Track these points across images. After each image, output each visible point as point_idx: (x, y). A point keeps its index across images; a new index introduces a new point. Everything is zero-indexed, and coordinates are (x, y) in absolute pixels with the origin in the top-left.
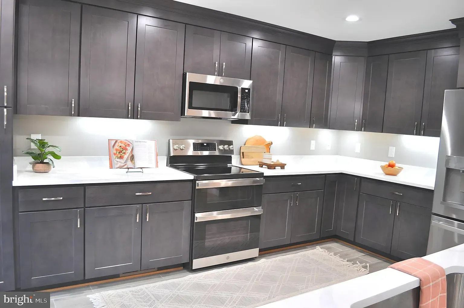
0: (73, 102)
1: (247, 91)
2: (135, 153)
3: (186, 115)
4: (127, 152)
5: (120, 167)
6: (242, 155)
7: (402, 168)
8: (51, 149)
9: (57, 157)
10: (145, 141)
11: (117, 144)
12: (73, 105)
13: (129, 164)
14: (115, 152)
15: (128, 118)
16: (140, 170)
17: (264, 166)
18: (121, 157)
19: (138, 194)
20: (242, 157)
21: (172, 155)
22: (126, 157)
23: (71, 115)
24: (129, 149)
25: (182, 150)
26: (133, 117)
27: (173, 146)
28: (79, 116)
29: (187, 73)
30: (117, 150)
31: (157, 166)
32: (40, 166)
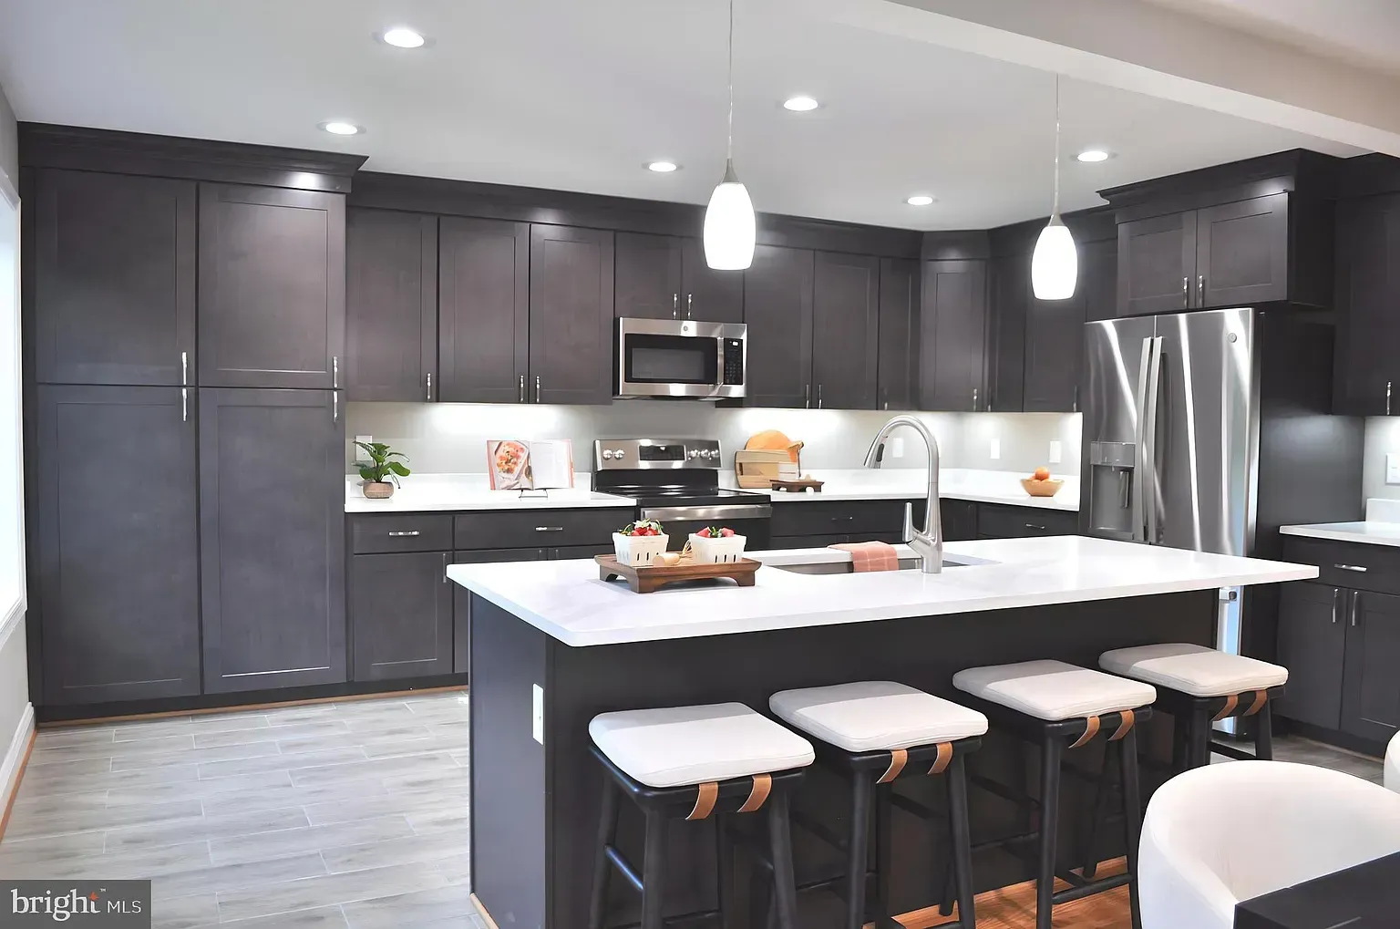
0: (429, 379)
1: (735, 344)
2: (533, 463)
3: (621, 393)
4: (519, 461)
5: (509, 488)
6: (740, 469)
7: (1063, 481)
8: (394, 459)
9: (402, 471)
10: (551, 441)
11: (502, 447)
12: (429, 384)
13: (524, 482)
14: (499, 461)
15: (519, 402)
16: (542, 493)
17: (781, 489)
18: (509, 471)
19: (540, 529)
20: (739, 472)
21: (600, 468)
22: (517, 469)
23: (426, 400)
24: (523, 456)
25: (619, 458)
26: (528, 401)
27: (602, 452)
28: (438, 401)
29: (621, 319)
30: (501, 458)
31: (572, 486)
32: (376, 487)
